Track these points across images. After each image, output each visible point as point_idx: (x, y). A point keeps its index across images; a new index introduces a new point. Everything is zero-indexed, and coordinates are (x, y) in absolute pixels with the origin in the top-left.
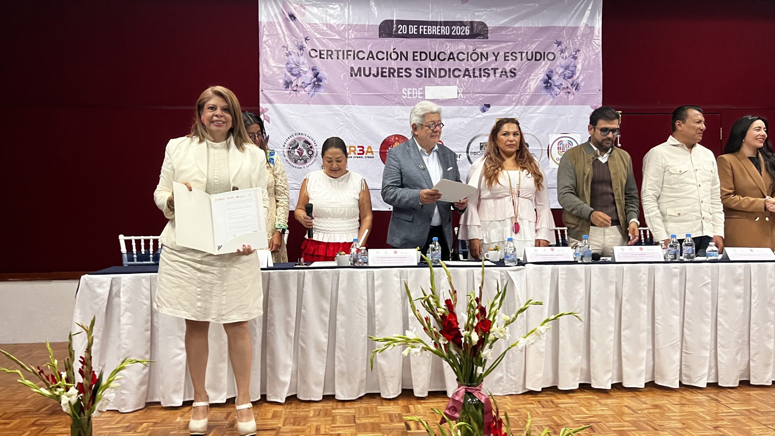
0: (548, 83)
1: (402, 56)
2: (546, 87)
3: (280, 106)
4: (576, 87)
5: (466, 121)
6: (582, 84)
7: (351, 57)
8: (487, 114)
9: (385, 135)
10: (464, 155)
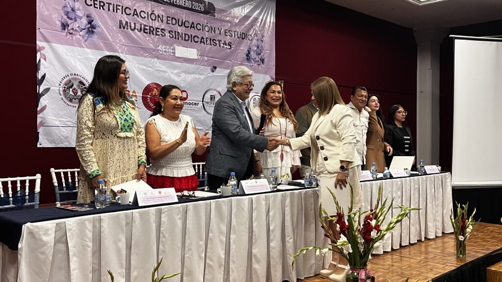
0: (248, 56)
1: (159, 18)
2: (247, 59)
3: (54, 45)
4: (263, 61)
5: (202, 77)
6: (266, 60)
7: (119, 12)
8: (215, 74)
9: (147, 82)
10: (201, 104)
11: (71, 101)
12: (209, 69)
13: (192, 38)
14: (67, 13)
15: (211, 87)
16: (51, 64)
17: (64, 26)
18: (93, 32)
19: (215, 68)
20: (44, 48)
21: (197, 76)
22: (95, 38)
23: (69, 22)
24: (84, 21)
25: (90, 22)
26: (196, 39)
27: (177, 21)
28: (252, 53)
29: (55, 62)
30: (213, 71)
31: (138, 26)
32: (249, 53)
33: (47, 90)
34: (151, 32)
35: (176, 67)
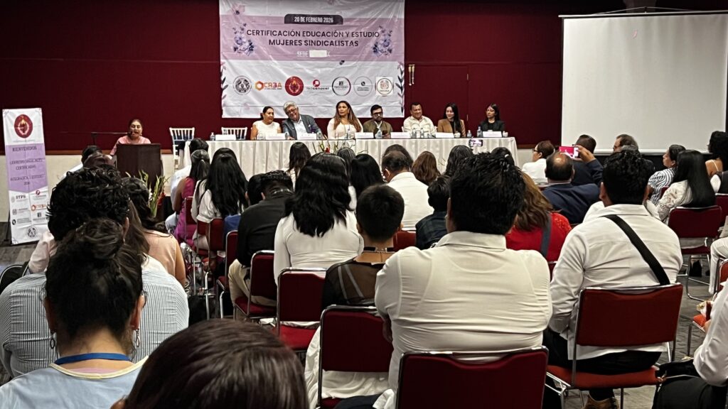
0: (375, 49)
1: (297, 34)
2: (374, 51)
3: (231, 61)
4: (390, 51)
5: (332, 69)
6: (393, 50)
7: (269, 34)
8: (342, 66)
9: (288, 77)
10: (331, 88)
11: (240, 91)
12: (338, 62)
13: (324, 43)
14: (237, 41)
15: (340, 75)
16: (229, 71)
17: (235, 49)
18: (252, 50)
19: (343, 61)
20: (224, 63)
21: (328, 69)
22: (254, 53)
23: (238, 46)
24: (247, 44)
25: (250, 44)
26: (326, 43)
27: (311, 34)
28: (379, 46)
29: (231, 70)
30: (341, 64)
31: (282, 42)
32: (376, 46)
33: (227, 86)
34: (291, 43)
35: (310, 64)
